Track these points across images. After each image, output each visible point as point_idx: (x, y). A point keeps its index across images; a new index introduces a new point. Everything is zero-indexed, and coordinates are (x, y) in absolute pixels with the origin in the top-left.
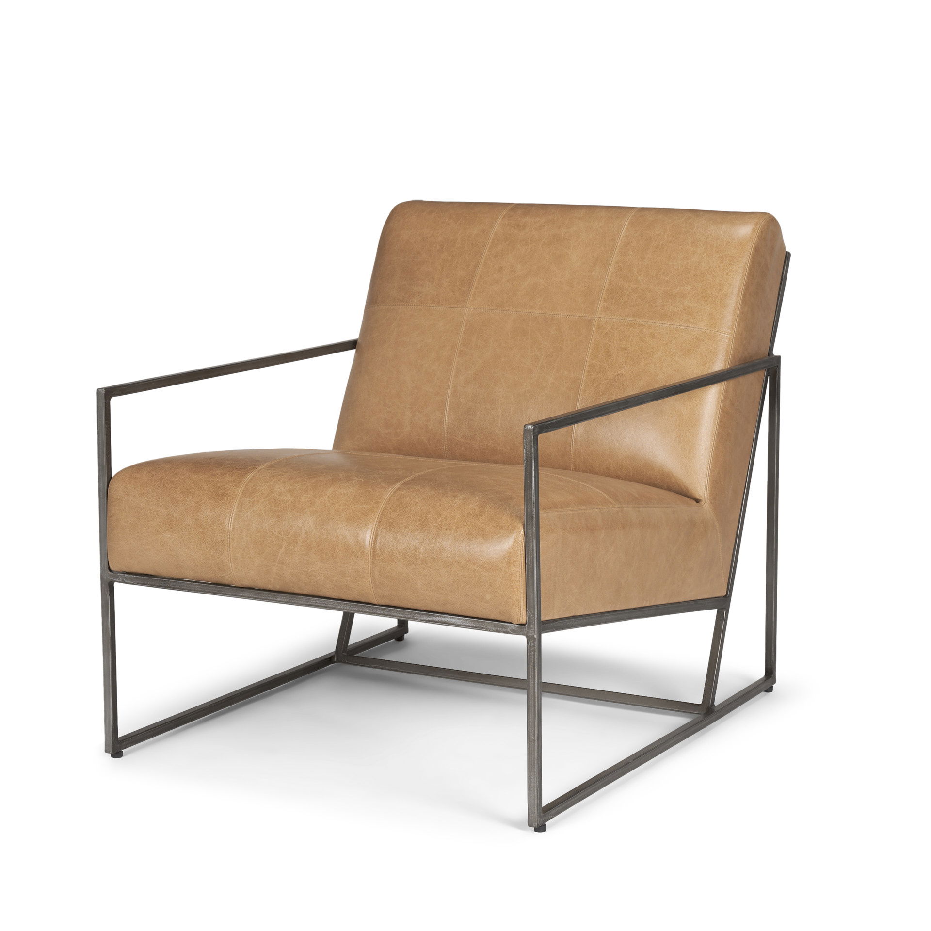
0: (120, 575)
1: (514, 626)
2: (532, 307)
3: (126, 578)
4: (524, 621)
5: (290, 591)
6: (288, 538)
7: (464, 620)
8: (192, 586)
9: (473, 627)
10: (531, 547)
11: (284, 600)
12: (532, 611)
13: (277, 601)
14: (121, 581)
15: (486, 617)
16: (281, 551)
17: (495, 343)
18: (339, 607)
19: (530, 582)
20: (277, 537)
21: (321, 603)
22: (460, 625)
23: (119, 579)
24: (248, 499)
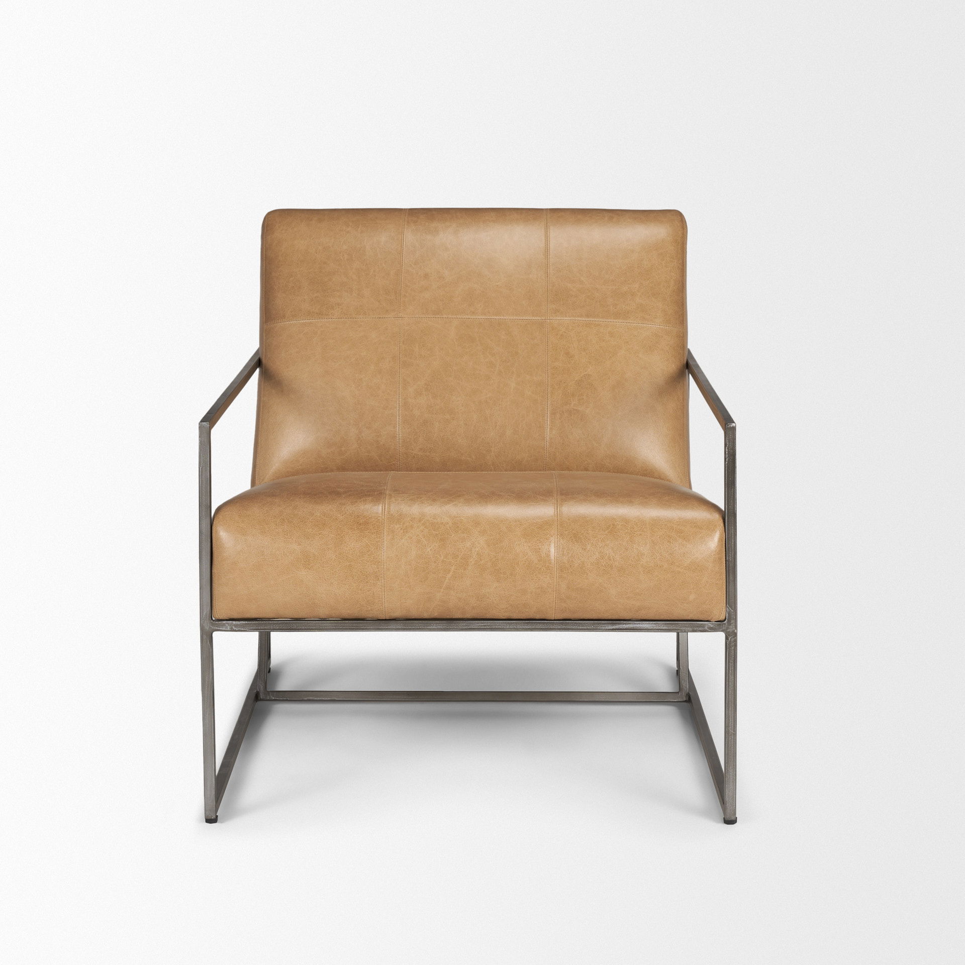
0: (227, 623)
1: (713, 624)
2: (473, 313)
3: (236, 626)
4: (722, 618)
5: (448, 617)
6: (456, 561)
7: (655, 624)
8: (323, 625)
9: (666, 630)
10: (733, 543)
11: (439, 627)
12: (733, 607)
13: (431, 629)
14: (229, 629)
15: (680, 619)
16: (449, 576)
17: (441, 352)
18: (508, 627)
19: (731, 578)
20: (443, 561)
21: (485, 626)
22: (651, 630)
23: (227, 628)
24: (398, 526)
